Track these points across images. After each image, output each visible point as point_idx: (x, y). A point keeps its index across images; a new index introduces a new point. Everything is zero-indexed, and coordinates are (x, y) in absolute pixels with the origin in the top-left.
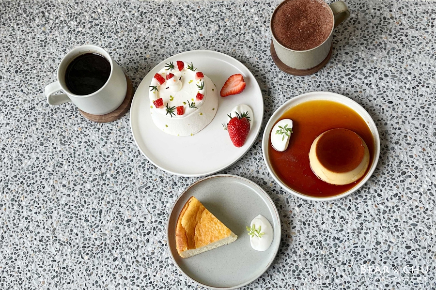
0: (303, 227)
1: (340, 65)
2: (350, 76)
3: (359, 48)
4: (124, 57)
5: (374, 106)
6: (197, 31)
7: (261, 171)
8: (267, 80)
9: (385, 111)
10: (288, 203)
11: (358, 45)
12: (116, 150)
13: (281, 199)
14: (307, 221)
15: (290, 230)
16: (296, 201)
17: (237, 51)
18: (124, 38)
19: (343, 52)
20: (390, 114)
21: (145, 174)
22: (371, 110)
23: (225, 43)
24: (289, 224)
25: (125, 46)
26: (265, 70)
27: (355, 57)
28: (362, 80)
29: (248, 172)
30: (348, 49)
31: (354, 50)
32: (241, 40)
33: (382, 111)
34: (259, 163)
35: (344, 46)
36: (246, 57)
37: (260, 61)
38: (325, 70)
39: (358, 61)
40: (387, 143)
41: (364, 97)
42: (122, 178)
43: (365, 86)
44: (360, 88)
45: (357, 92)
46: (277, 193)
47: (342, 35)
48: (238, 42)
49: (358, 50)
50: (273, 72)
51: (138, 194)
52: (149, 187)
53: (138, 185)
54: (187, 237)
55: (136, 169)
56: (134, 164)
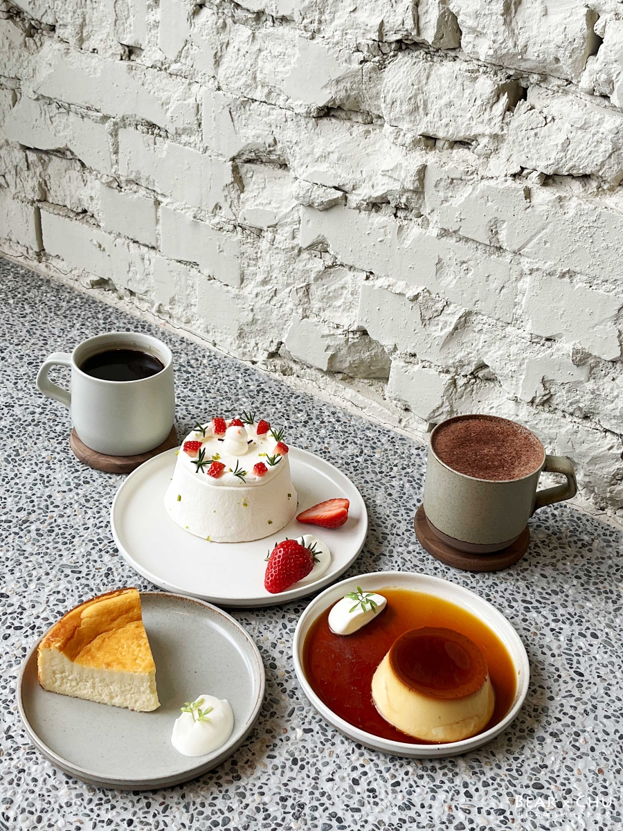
0: (288, 765)
1: (522, 584)
2: (530, 606)
3: (570, 580)
4: (192, 418)
5: (546, 663)
6: (324, 442)
7: (280, 647)
8: (386, 543)
9: (561, 680)
10: (290, 714)
11: (570, 576)
12: (76, 506)
13: (282, 703)
14: (302, 760)
15: (261, 757)
16: (307, 720)
17: (365, 489)
18: (212, 400)
19: (538, 571)
20: (569, 688)
21: (89, 554)
22: (536, 666)
23: (354, 473)
24: (267, 746)
25: (205, 409)
26: (392, 530)
27: (554, 587)
28: (547, 621)
29: (258, 636)
30: (549, 571)
31: (560, 578)
32: (383, 481)
33: (556, 677)
34: (285, 635)
35: (545, 565)
36: (374, 501)
37: (392, 517)
38: (491, 577)
39: (557, 594)
40: (536, 726)
41: (535, 643)
42: (51, 540)
43: (546, 630)
44: (536, 628)
45: (529, 631)
46: (284, 691)
47: (551, 550)
48: (377, 481)
49: (567, 582)
50: (403, 539)
51: (54, 572)
52: (80, 572)
53: (64, 561)
54: (74, 633)
55: (83, 541)
56: (86, 534)
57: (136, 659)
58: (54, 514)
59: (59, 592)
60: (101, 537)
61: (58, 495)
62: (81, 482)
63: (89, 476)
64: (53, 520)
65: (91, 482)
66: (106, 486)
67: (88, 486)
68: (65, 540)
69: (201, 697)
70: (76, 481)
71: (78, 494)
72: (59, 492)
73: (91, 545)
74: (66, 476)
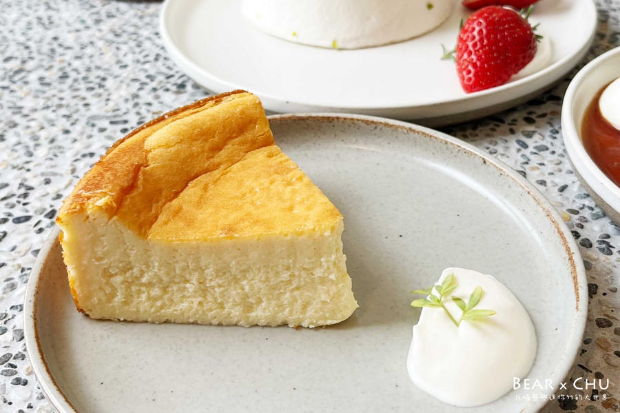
21: (136, 96)
42: (65, 88)
51: (78, 127)
52: (126, 122)
53: (94, 110)
54: (135, 178)
55: (122, 82)
56: (125, 73)
57: (291, 209)
58: (66, 58)
59: (92, 155)
60: (151, 73)
61: (68, 35)
62: (103, 18)
63: (113, 10)
64: (65, 64)
65: (119, 15)
66: (143, 17)
67: (114, 20)
68: (91, 85)
69: (446, 273)
70: (95, 17)
71: (100, 31)
72: (69, 32)
73: (137, 85)
74: (78, 14)
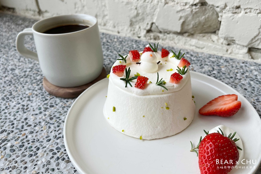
12: (43, 124)
42: (20, 154)
58: (27, 132)
60: (59, 146)
61: (32, 117)
62: (48, 107)
63: (53, 102)
64: (25, 137)
65: (55, 105)
66: (64, 107)
67: (53, 108)
70: (45, 106)
71: (45, 115)
72: (33, 115)
74: (39, 104)
